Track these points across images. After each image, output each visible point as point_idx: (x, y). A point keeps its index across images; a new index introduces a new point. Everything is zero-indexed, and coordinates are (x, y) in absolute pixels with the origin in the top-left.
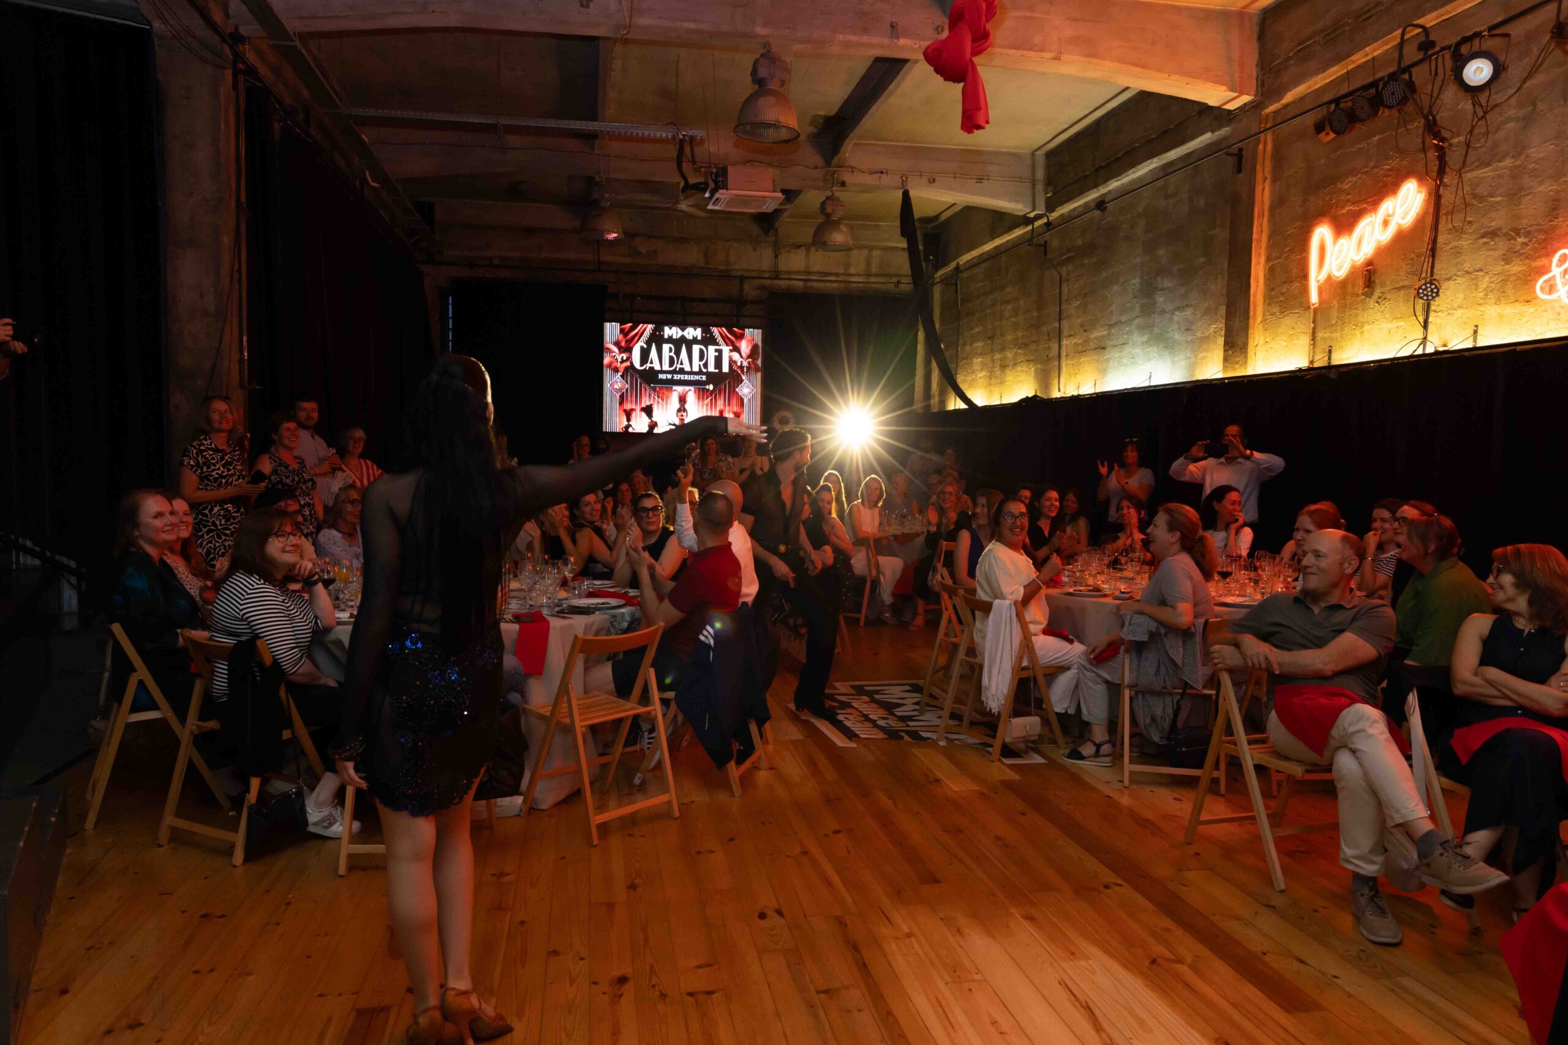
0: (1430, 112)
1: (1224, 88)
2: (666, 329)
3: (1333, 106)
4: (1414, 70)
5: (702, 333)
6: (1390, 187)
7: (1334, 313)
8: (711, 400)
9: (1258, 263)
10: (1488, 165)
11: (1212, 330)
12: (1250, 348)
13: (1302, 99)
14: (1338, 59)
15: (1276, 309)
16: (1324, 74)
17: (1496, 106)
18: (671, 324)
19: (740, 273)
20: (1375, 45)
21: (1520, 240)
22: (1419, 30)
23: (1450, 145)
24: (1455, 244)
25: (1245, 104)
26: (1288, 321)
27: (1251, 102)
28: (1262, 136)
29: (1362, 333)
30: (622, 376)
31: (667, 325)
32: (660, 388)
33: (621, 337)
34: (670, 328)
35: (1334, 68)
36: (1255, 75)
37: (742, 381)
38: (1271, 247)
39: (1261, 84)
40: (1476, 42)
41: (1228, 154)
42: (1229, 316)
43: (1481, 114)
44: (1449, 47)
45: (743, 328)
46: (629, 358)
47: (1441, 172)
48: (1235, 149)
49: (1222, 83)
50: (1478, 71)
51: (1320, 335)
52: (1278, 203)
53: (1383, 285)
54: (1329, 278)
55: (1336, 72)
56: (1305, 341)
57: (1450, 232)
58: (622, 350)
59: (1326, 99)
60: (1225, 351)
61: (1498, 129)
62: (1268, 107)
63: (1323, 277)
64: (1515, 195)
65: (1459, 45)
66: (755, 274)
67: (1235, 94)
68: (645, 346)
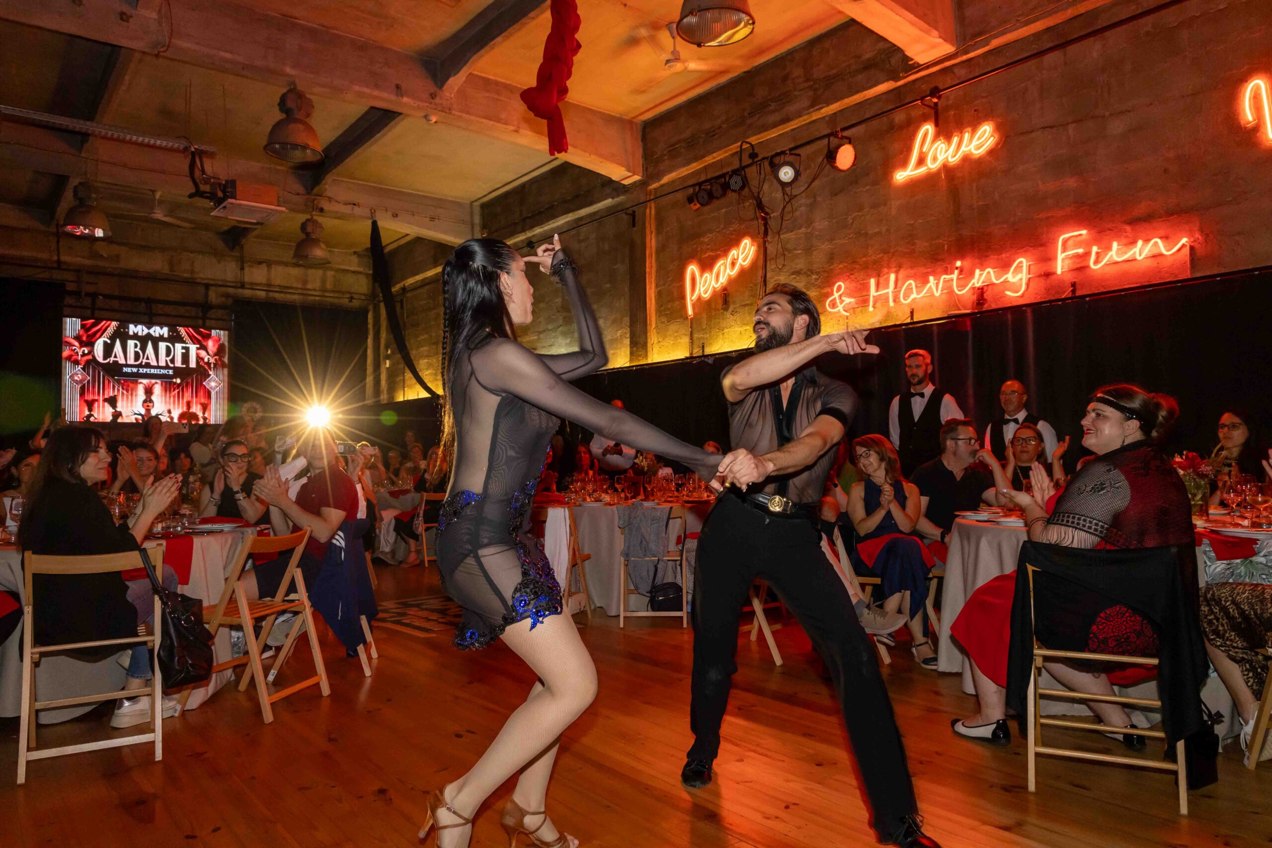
0: (758, 196)
1: (624, 169)
2: (132, 327)
3: (697, 188)
4: (746, 170)
5: (169, 331)
6: (736, 243)
7: (704, 321)
8: (179, 393)
9: (650, 288)
10: (792, 231)
11: (619, 334)
12: (649, 345)
13: (673, 182)
14: (696, 159)
15: (664, 319)
16: (688, 167)
17: (795, 196)
18: (136, 323)
19: (206, 281)
20: (720, 152)
21: (813, 277)
22: (749, 145)
23: (770, 218)
24: (776, 278)
25: (635, 182)
26: (673, 327)
27: (640, 181)
28: (649, 204)
29: (723, 334)
30: (83, 369)
31: (133, 322)
32: (124, 380)
33: (82, 332)
34: (136, 326)
35: (695, 164)
36: (641, 164)
37: (209, 375)
38: (658, 278)
39: (645, 169)
40: (782, 156)
41: (626, 214)
42: (632, 325)
43: (787, 200)
44: (767, 158)
45: (210, 329)
46: (91, 352)
47: (766, 233)
48: (630, 211)
49: (622, 165)
50: (786, 174)
51: (696, 336)
52: (661, 250)
53: (734, 303)
54: (699, 298)
55: (695, 166)
56: (686, 340)
57: (773, 270)
58: (81, 344)
59: (691, 182)
60: (631, 348)
61: (796, 210)
62: (649, 185)
63: (695, 297)
64: (809, 250)
65: (773, 156)
66: (220, 283)
67: (630, 174)
68: (109, 341)
